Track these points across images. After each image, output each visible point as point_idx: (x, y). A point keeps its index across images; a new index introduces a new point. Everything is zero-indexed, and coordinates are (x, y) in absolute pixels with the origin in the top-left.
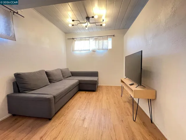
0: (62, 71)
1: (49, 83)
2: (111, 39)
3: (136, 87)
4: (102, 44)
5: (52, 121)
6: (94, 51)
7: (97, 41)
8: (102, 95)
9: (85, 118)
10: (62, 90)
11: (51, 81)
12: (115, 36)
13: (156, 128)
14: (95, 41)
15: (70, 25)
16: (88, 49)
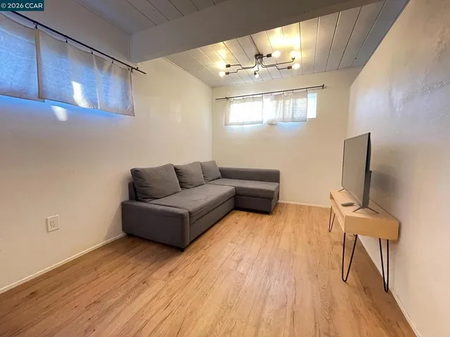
0: (202, 166)
1: (180, 189)
2: (316, 94)
3: (354, 211)
4: (293, 108)
5: (185, 253)
6: (271, 124)
7: (281, 102)
8: (283, 223)
9: (242, 259)
10: (202, 203)
11: (183, 185)
12: (326, 87)
13: (393, 303)
14: (275, 102)
15: (222, 74)
16: (259, 119)
